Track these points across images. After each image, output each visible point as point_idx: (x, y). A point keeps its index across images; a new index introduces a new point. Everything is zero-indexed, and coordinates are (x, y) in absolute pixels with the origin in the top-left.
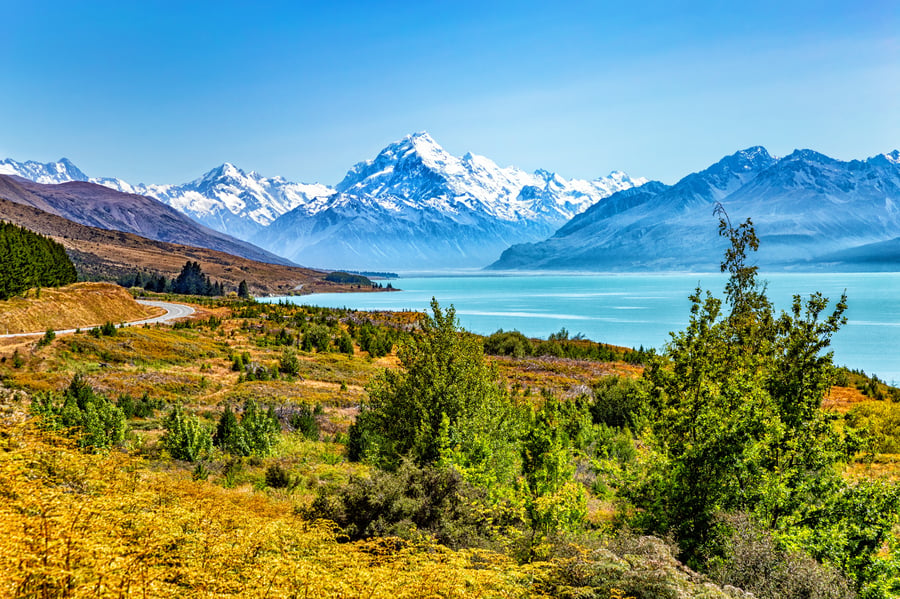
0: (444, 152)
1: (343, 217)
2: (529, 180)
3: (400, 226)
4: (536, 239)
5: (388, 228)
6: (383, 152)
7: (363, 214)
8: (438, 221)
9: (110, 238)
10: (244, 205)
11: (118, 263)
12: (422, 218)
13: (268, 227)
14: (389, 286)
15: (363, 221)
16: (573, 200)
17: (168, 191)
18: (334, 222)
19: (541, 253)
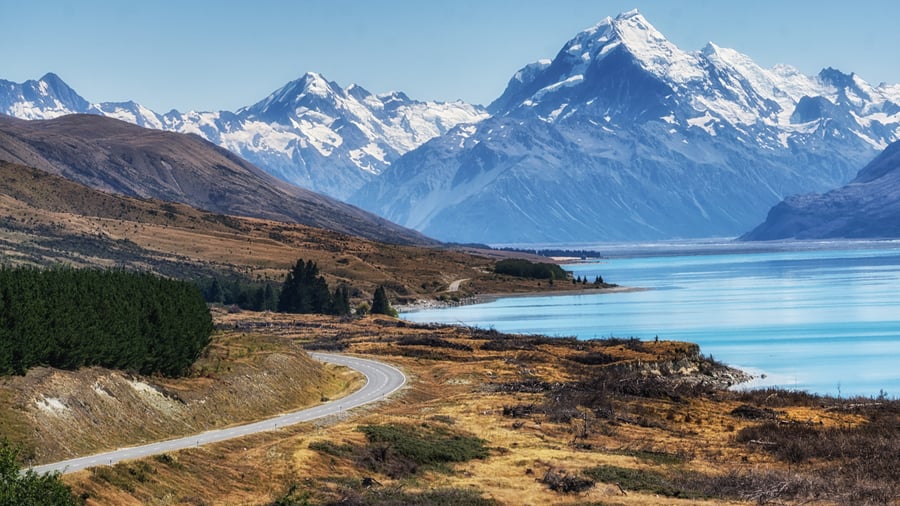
0: (667, 44)
1: (504, 157)
2: (810, 88)
3: (598, 169)
4: (826, 184)
5: (579, 172)
6: (567, 47)
7: (536, 150)
8: (661, 160)
9: (151, 212)
10: (339, 141)
11: (170, 256)
12: (634, 156)
13: (380, 177)
14: (599, 281)
15: (536, 162)
16: (884, 119)
17: (217, 121)
18: (489, 166)
19: (834, 209)
